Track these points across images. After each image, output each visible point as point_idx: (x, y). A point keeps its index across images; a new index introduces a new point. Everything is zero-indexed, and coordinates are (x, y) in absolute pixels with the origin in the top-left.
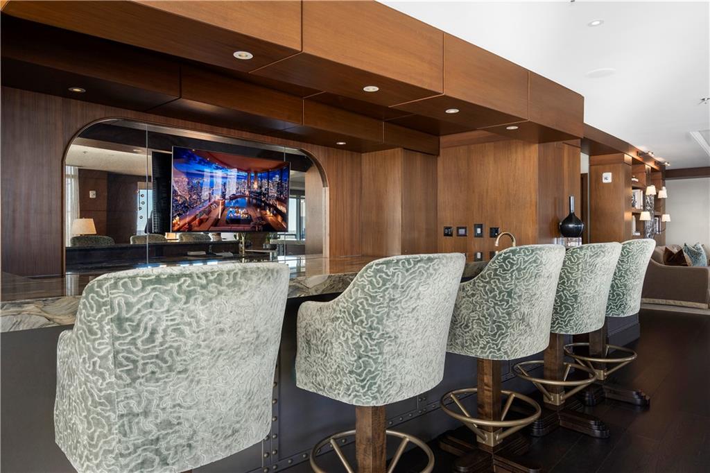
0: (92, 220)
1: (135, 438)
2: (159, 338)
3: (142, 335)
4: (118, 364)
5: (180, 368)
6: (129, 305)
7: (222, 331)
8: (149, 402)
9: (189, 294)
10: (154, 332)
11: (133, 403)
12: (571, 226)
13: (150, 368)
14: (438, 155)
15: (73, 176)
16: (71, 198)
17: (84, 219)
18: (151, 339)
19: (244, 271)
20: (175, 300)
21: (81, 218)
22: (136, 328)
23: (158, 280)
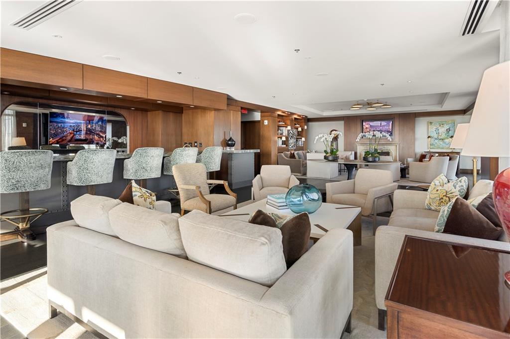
0: (24, 138)
1: (10, 183)
2: (15, 164)
3: (11, 163)
4: (6, 168)
5: (21, 170)
6: (8, 157)
7: (31, 163)
8: (14, 176)
9: (21, 155)
10: (14, 162)
11: (10, 176)
12: (230, 142)
13: (13, 170)
14: (182, 113)
15: (12, 115)
16: (12, 127)
17: (19, 138)
18: (13, 164)
19: (35, 151)
20: (18, 156)
21: (17, 137)
22: (10, 162)
23: (14, 152)
